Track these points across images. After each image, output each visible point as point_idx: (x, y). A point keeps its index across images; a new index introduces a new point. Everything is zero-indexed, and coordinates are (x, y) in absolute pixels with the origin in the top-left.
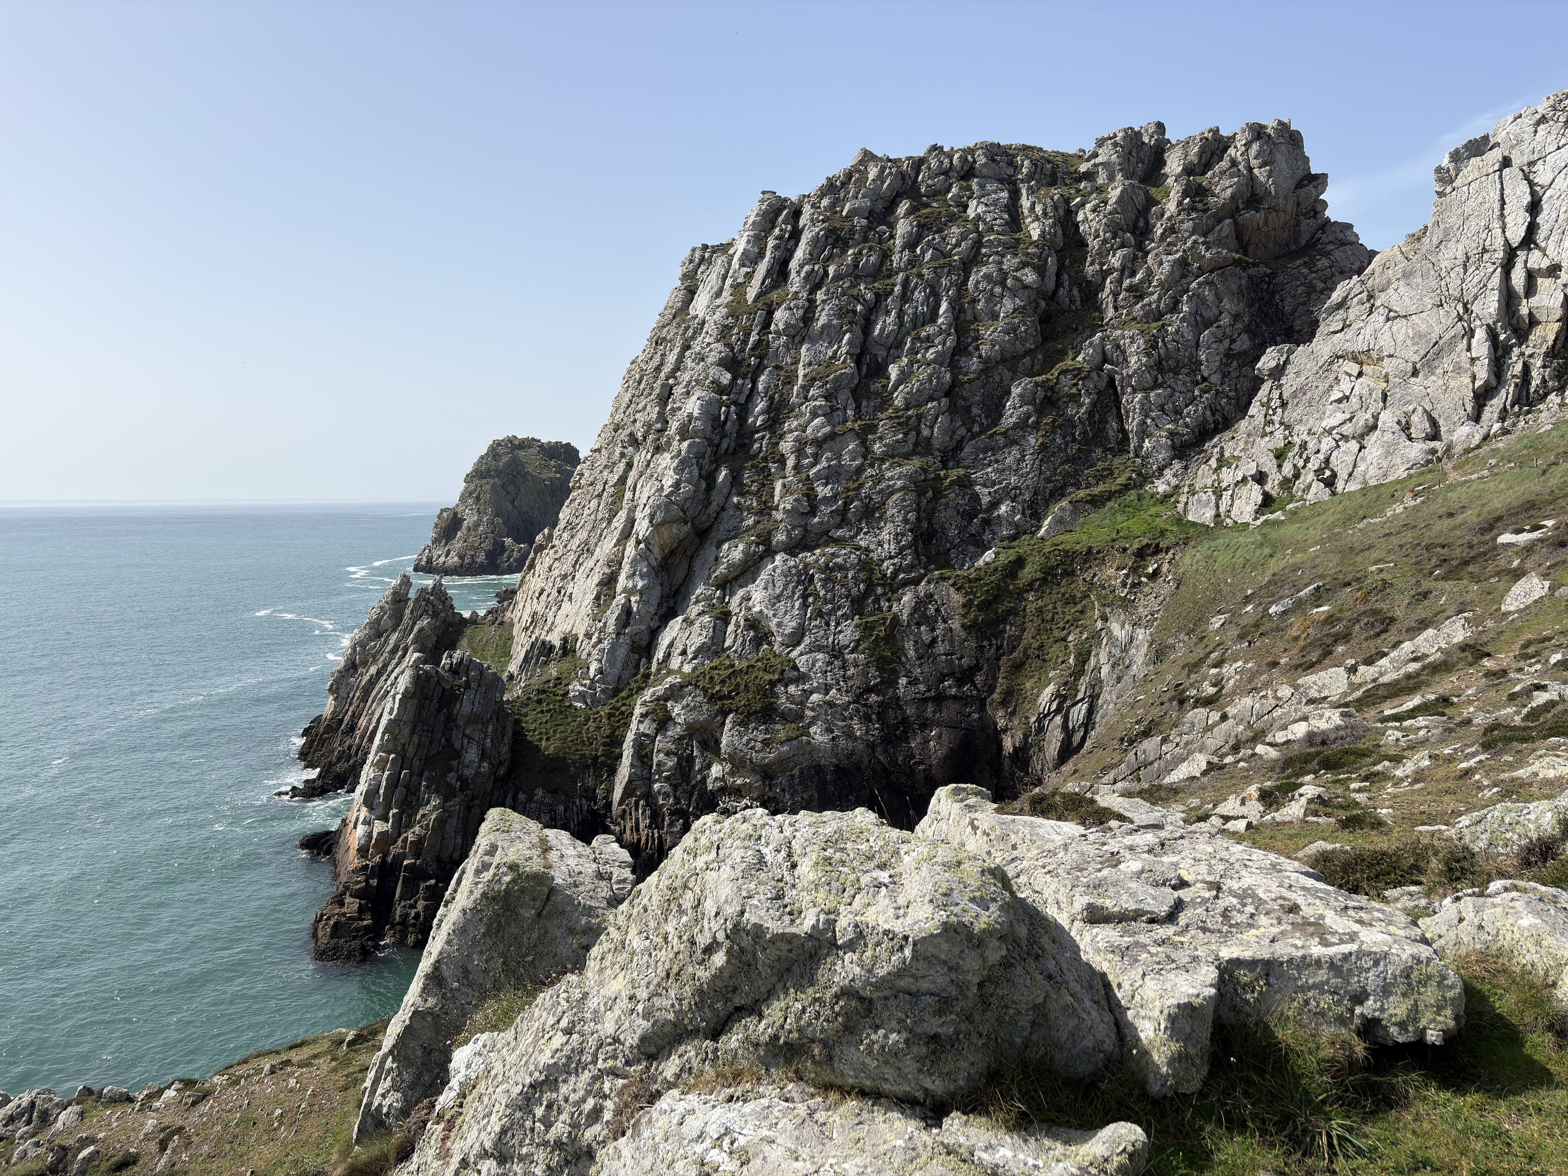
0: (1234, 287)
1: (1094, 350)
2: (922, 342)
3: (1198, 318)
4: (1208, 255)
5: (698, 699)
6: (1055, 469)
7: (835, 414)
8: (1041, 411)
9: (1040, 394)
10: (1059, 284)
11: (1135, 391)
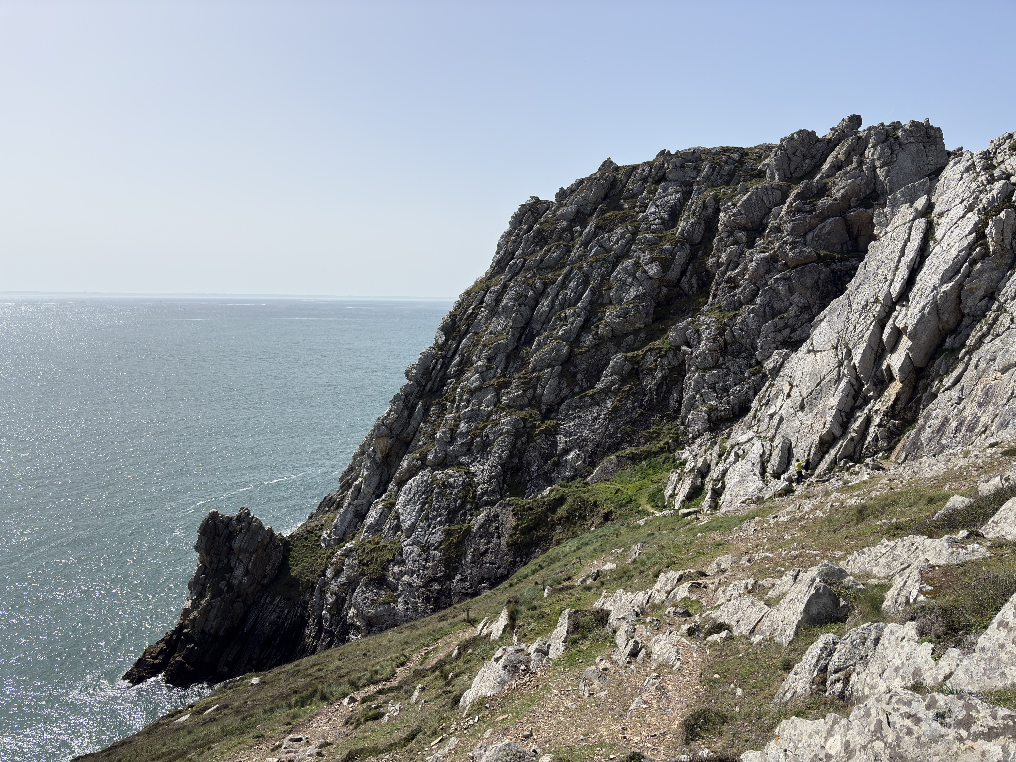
2: (561, 321)
3: (767, 310)
4: (791, 254)
5: (355, 561)
7: (489, 371)
8: (623, 380)
9: (627, 367)
11: (698, 368)
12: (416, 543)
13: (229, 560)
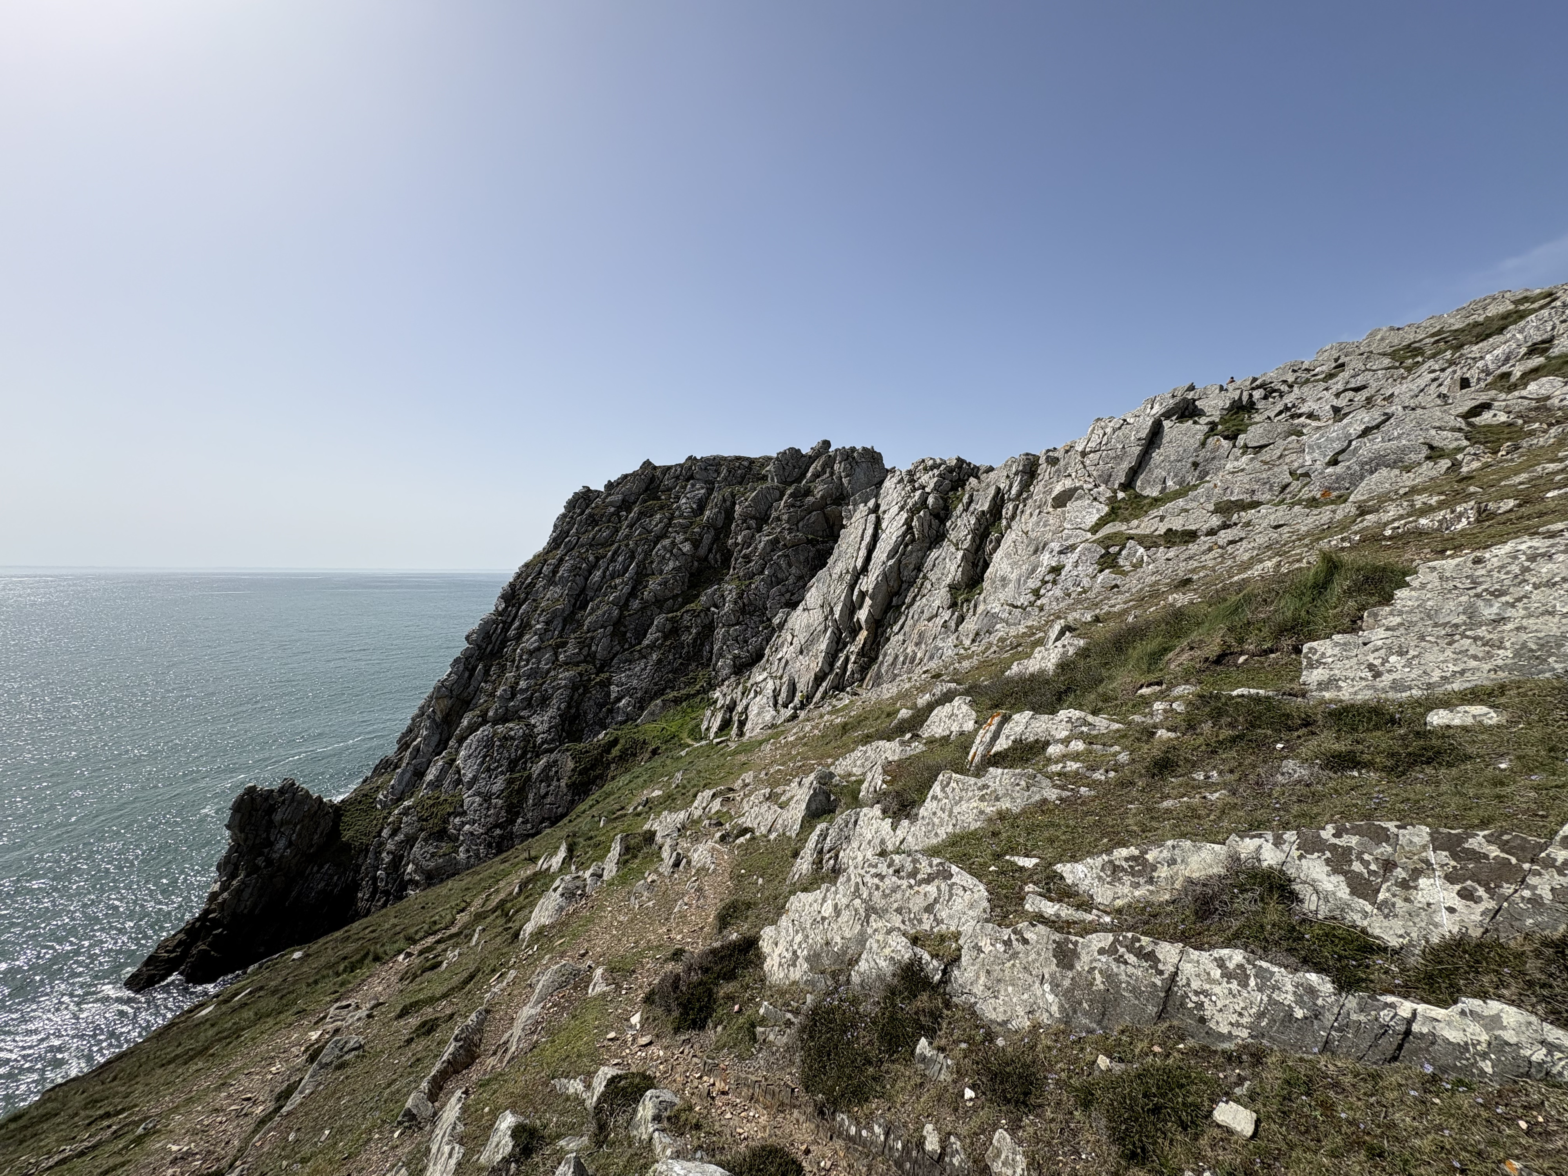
0: (802, 558)
1: (708, 597)
2: (611, 589)
4: (789, 537)
5: (416, 817)
6: (662, 677)
7: (546, 634)
8: (666, 637)
9: (669, 626)
10: (710, 550)
11: (724, 625)
12: (478, 794)
13: (268, 835)
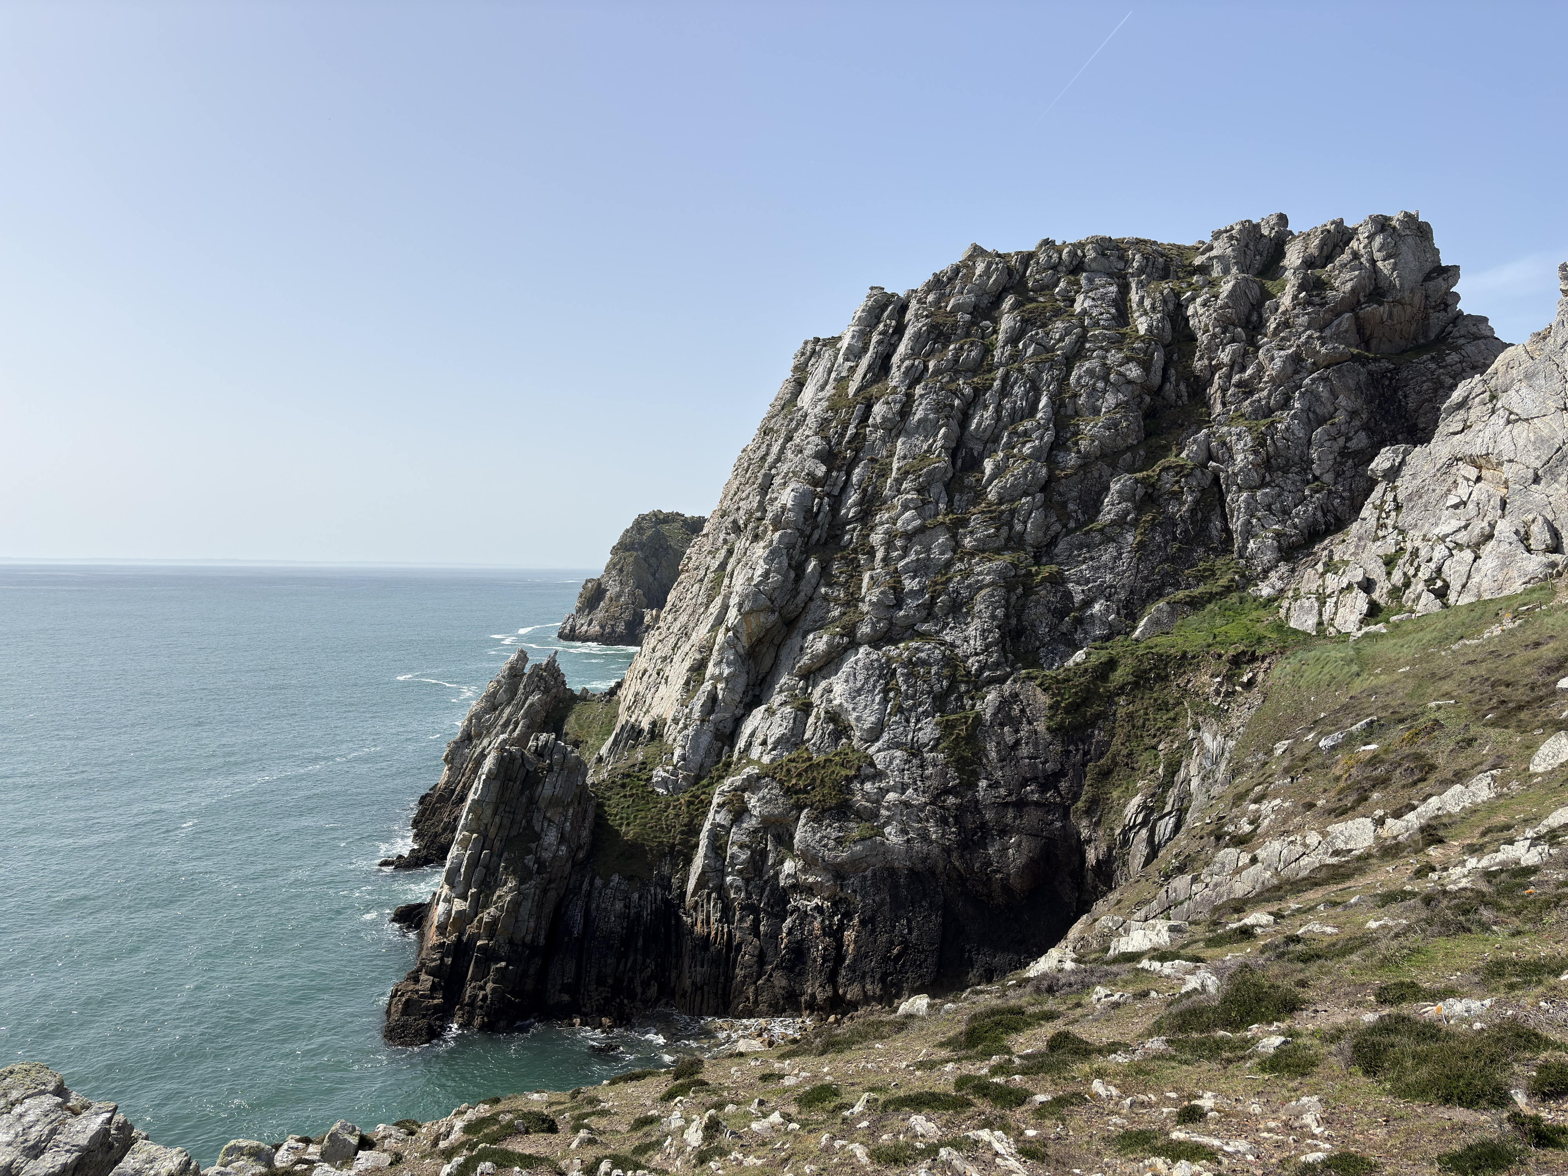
0: (1351, 383)
1: (1198, 447)
2: (1019, 437)
3: (1311, 415)
4: (1323, 350)
5: (774, 792)
6: (1153, 568)
7: (926, 507)
8: (1140, 508)
9: (1140, 491)
10: (1165, 378)
11: (1240, 489)
12: (895, 745)
